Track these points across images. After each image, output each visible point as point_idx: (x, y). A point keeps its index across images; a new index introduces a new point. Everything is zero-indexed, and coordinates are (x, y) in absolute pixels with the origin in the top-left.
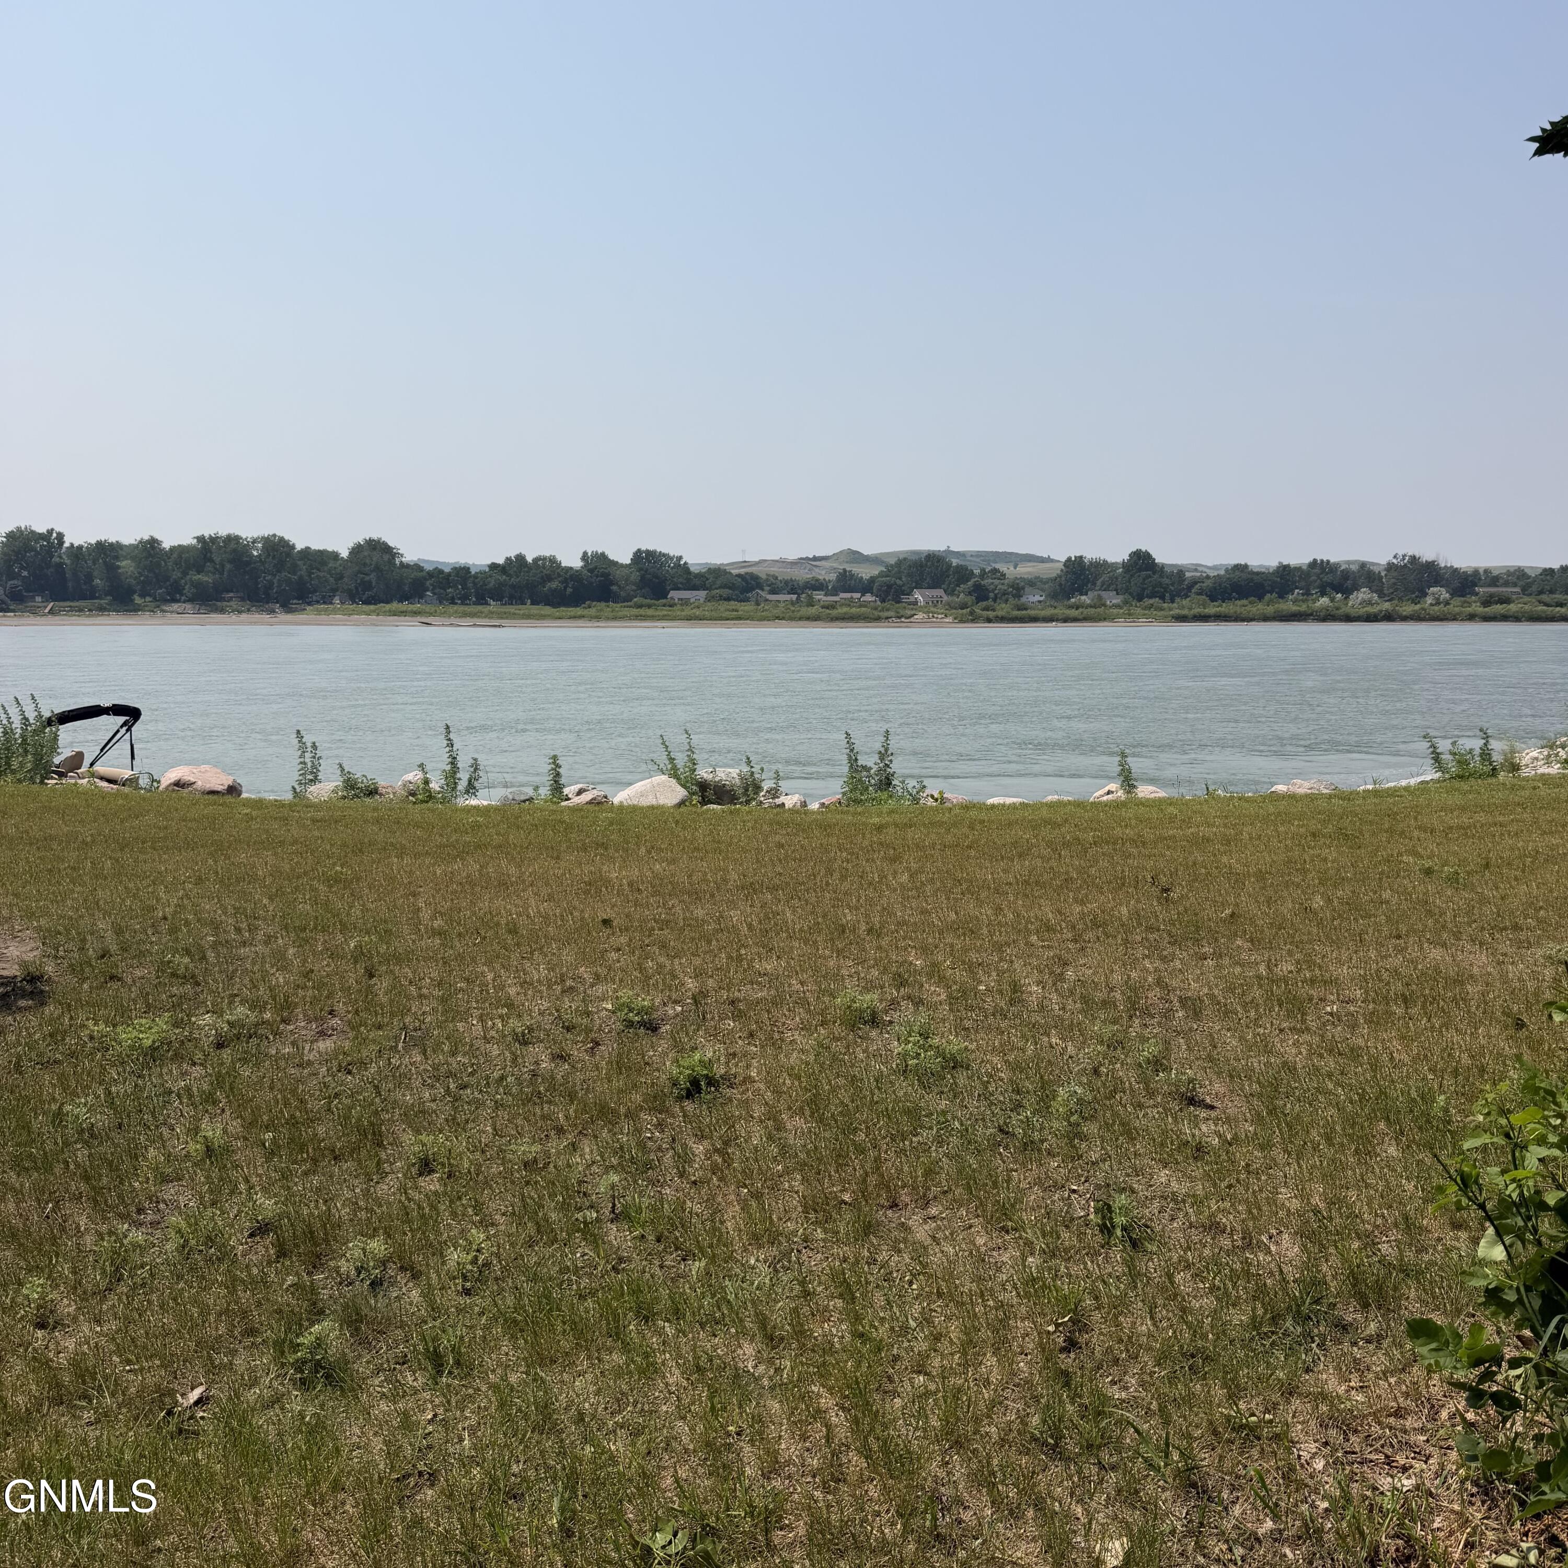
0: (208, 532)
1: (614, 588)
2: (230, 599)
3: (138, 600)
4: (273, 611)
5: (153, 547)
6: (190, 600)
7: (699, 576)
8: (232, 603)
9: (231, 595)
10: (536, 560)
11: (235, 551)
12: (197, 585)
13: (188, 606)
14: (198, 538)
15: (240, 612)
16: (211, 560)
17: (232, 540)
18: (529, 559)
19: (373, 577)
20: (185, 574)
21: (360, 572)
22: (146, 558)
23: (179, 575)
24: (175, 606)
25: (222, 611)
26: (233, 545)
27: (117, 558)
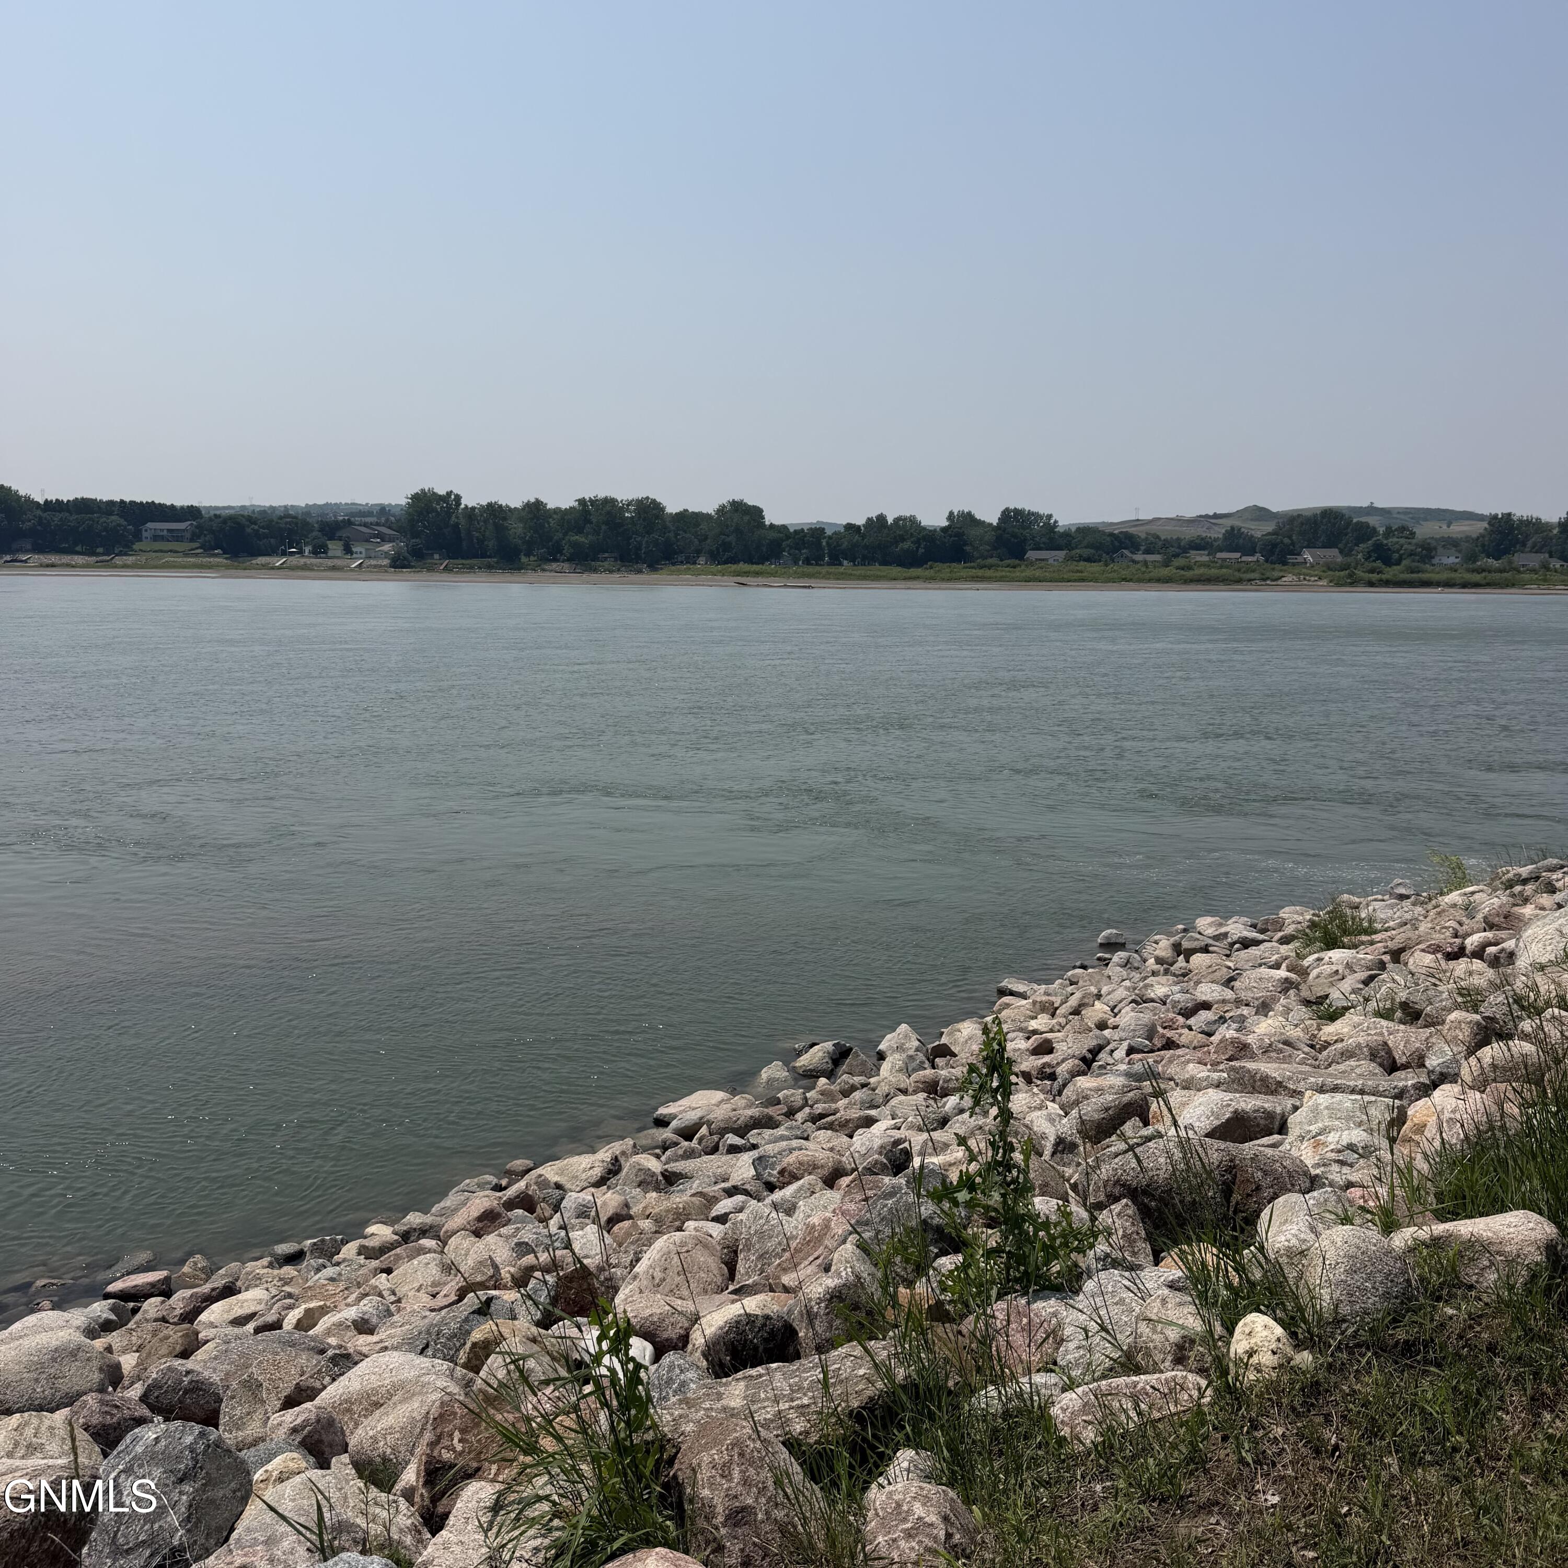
0: (588, 494)
1: (968, 548)
2: (606, 559)
3: (524, 559)
4: (640, 572)
5: (538, 510)
6: (568, 560)
7: (1067, 535)
8: (606, 564)
9: (606, 555)
10: (897, 520)
11: (609, 513)
12: (575, 545)
13: (566, 565)
14: (579, 500)
15: (611, 572)
16: (590, 522)
17: (609, 502)
18: (890, 520)
19: (732, 539)
20: (565, 534)
21: (721, 533)
22: (532, 519)
23: (561, 535)
24: (554, 565)
25: (595, 570)
26: (608, 508)
27: (505, 519)
